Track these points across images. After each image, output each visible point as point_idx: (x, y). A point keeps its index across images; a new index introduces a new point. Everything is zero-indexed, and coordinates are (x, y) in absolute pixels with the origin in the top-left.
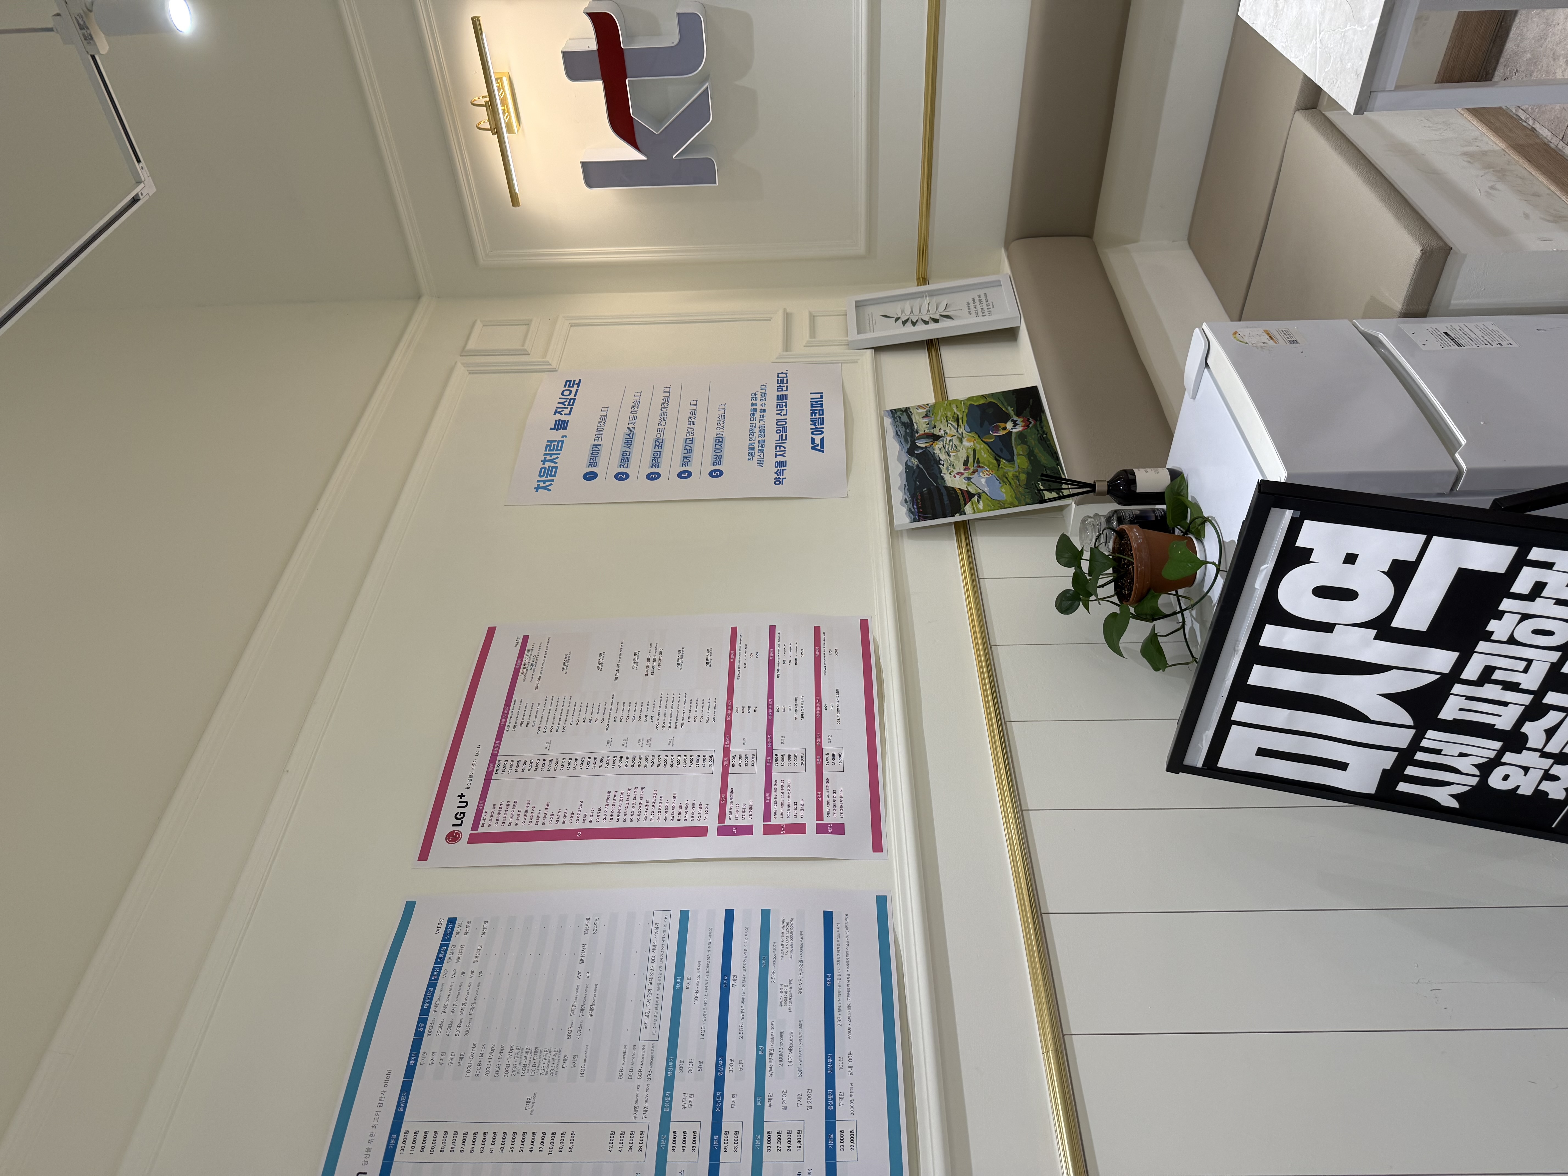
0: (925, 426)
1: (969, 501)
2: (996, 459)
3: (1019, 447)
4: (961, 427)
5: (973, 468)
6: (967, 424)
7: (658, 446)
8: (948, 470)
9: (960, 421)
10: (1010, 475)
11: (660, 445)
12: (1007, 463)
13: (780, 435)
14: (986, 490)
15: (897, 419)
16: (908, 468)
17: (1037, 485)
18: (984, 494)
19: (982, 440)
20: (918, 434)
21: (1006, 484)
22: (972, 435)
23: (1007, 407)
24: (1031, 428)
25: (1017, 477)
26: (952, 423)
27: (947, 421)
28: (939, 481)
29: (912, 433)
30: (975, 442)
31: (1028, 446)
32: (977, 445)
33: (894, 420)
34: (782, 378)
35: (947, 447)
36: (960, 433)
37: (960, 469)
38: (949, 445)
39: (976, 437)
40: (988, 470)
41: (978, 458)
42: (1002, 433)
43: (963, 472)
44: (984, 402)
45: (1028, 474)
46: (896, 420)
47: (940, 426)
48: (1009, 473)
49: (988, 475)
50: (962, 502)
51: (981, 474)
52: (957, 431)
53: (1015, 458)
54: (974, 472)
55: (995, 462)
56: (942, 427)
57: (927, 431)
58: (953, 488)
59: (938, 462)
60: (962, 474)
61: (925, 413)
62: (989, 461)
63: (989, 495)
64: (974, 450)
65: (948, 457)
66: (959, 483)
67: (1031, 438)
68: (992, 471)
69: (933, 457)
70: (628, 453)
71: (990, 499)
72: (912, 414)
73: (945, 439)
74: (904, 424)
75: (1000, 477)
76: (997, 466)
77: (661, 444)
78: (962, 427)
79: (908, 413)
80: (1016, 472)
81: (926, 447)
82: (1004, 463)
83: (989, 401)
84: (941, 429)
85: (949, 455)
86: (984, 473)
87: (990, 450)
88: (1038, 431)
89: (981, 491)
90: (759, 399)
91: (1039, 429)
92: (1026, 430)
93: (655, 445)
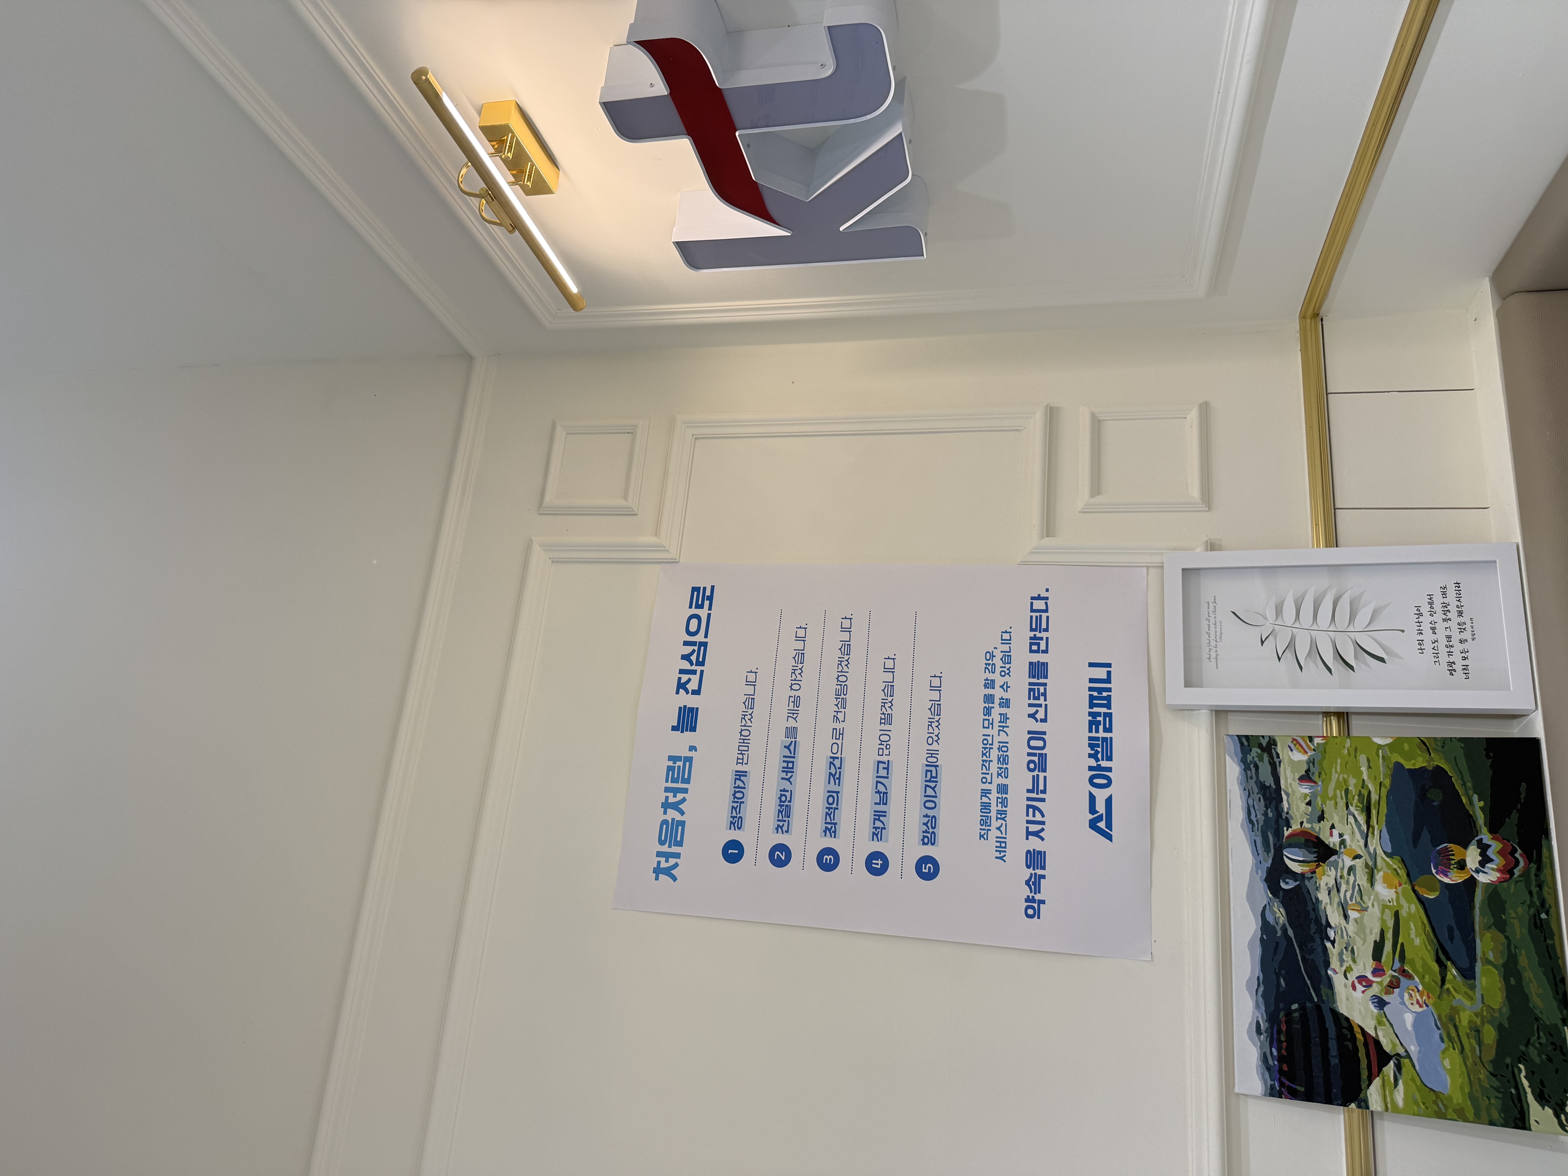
0: (1303, 806)
1: (1378, 1076)
2: (1439, 961)
3: (1488, 935)
4: (1373, 833)
5: (1391, 972)
6: (1387, 826)
7: (834, 776)
8: (1342, 961)
9: (1374, 812)
10: (1464, 1019)
11: (837, 776)
12: (1459, 979)
13: (1033, 776)
14: (1413, 1049)
15: (1250, 770)
16: (1266, 927)
17: (1516, 1071)
18: (1406, 1061)
19: (1414, 891)
20: (1290, 830)
21: (1454, 1049)
22: (1395, 867)
23: (1471, 792)
24: (1517, 882)
25: (1478, 1031)
26: (1356, 813)
27: (1347, 807)
28: (1324, 990)
29: (1277, 822)
30: (1400, 889)
31: (1507, 938)
32: (1403, 901)
33: (1245, 770)
34: (1038, 614)
35: (1343, 888)
36: (1372, 852)
37: (1365, 969)
38: (1348, 883)
39: (1402, 873)
40: (1420, 988)
41: (1402, 944)
42: (1454, 878)
43: (1370, 977)
44: (1424, 765)
45: (1500, 1028)
46: (1249, 772)
47: (1333, 818)
48: (1461, 1013)
49: (1421, 1006)
50: (1364, 1074)
51: (1406, 996)
52: (1366, 845)
53: (1479, 967)
54: (1393, 985)
55: (1436, 967)
56: (1336, 820)
57: (1307, 825)
58: (1347, 1019)
59: (1323, 927)
60: (1369, 984)
61: (1305, 767)
62: (1425, 965)
63: (1417, 1068)
64: (1397, 915)
65: (1343, 921)
66: (1360, 1012)
67: (1514, 915)
68: (1429, 997)
69: (1314, 910)
70: (788, 794)
71: (1418, 1082)
72: (1280, 762)
73: (1340, 865)
74: (1263, 787)
75: (1444, 1019)
76: (1440, 983)
77: (838, 771)
78: (1376, 832)
79: (1273, 759)
80: (1476, 1015)
81: (1303, 875)
82: (1454, 975)
83: (1436, 763)
84: (1333, 827)
85: (1346, 917)
86: (1411, 996)
87: (1428, 928)
88: (1531, 893)
89: (1401, 1051)
90: (998, 670)
91: (1535, 890)
92: (1505, 884)
93: (830, 774)
